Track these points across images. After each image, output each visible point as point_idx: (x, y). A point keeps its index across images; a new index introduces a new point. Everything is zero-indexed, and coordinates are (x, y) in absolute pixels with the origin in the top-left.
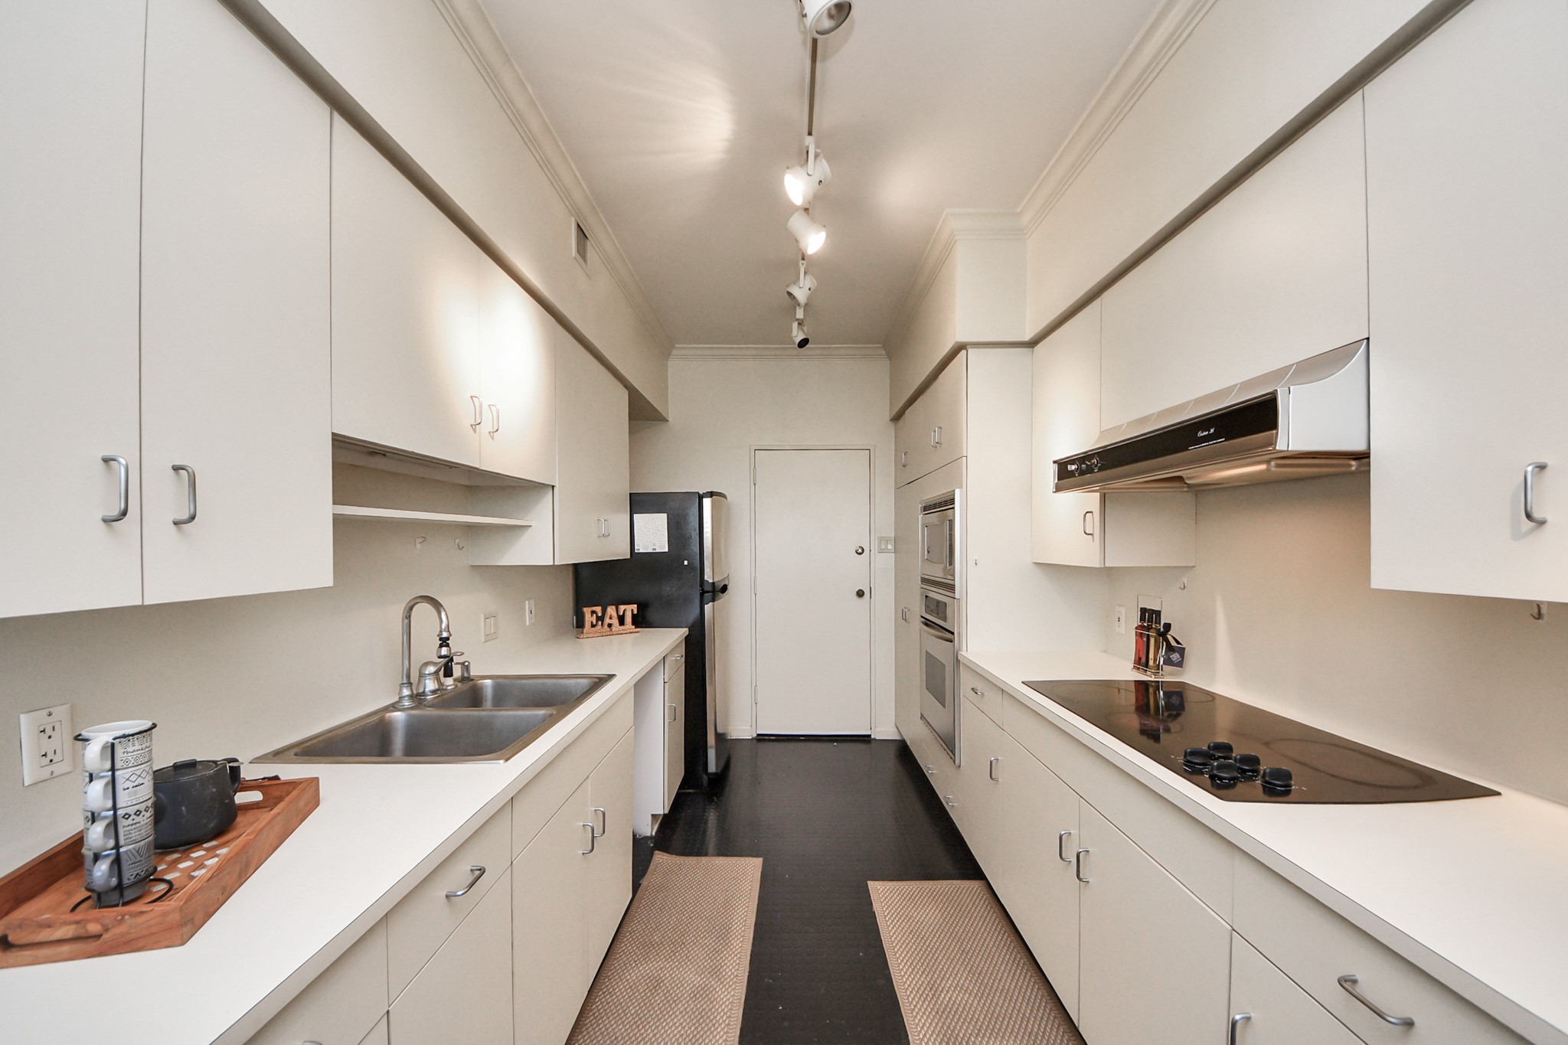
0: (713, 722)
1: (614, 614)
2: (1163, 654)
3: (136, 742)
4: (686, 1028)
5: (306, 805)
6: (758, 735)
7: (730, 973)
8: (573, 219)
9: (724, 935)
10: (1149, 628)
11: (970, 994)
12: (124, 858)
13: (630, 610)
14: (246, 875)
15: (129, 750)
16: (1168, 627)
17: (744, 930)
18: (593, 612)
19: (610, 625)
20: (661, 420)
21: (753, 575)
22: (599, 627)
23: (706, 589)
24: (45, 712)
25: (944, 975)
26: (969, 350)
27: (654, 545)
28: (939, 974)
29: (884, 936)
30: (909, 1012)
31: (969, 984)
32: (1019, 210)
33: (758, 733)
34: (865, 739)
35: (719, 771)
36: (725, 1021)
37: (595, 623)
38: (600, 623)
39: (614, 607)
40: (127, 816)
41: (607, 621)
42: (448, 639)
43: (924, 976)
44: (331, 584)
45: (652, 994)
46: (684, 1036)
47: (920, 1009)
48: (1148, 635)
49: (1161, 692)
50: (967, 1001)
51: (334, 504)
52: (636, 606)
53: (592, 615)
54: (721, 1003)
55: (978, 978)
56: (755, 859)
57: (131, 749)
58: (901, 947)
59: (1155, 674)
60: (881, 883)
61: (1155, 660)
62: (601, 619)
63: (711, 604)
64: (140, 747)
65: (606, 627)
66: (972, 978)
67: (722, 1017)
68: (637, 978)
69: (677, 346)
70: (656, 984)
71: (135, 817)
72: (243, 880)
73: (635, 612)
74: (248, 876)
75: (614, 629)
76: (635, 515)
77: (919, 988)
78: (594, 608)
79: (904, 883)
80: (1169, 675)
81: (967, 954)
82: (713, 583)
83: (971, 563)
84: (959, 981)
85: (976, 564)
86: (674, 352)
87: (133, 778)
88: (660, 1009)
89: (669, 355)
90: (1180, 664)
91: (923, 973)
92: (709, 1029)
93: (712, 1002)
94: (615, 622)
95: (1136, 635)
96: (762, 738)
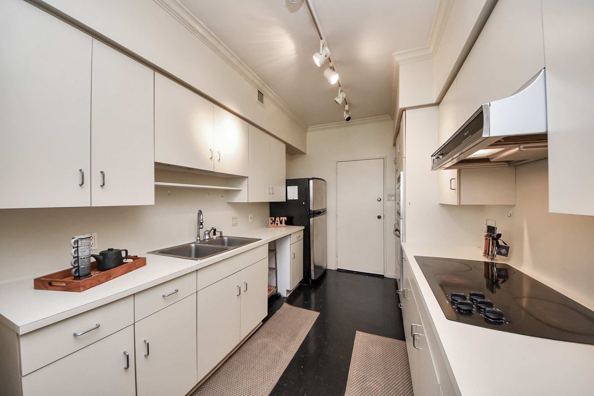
0: (313, 261)
1: (279, 220)
2: (496, 249)
3: (84, 240)
4: (268, 364)
5: (139, 264)
6: (338, 269)
7: (290, 350)
8: (256, 89)
9: (294, 336)
10: (490, 236)
11: (380, 386)
12: (80, 269)
13: (284, 219)
14: (109, 279)
15: (82, 242)
16: (499, 236)
17: (302, 336)
18: (271, 219)
19: (277, 224)
20: (302, 154)
21: (336, 209)
22: (273, 224)
23: (311, 213)
24: (91, 234)
25: (372, 375)
26: (406, 111)
27: (294, 197)
28: (370, 374)
29: (353, 354)
30: (350, 384)
31: (381, 382)
32: (427, 46)
33: (338, 268)
34: (382, 277)
35: (315, 279)
36: (281, 365)
37: (272, 223)
38: (274, 223)
39: (278, 218)
40: (81, 259)
41: (276, 222)
42: (202, 223)
43: (363, 373)
44: (154, 204)
45: (263, 349)
46: (266, 366)
47: (355, 385)
48: (489, 239)
49: (495, 268)
50: (377, 388)
51: (155, 181)
52: (286, 218)
53: (271, 220)
54: (283, 359)
55: (387, 380)
56: (317, 313)
57: (83, 242)
58: (359, 359)
59: (492, 259)
60: (362, 332)
61: (492, 252)
62: (274, 221)
63: (312, 218)
64: (85, 242)
65: (276, 224)
66: (384, 380)
67: (281, 364)
68: (261, 342)
69: (309, 127)
70: (265, 346)
71: (83, 259)
72: (108, 280)
73: (286, 220)
74: (110, 279)
75: (278, 225)
76: (288, 187)
77: (359, 377)
78: (272, 218)
79: (372, 335)
80: (499, 260)
81: (387, 370)
82: (313, 211)
83: (407, 204)
84: (377, 379)
85: (410, 204)
86: (308, 129)
87: (83, 249)
88: (263, 354)
89: (307, 130)
90: (506, 255)
91: (363, 371)
92: (275, 366)
93: (280, 358)
94: (279, 223)
95: (485, 239)
96: (339, 270)
